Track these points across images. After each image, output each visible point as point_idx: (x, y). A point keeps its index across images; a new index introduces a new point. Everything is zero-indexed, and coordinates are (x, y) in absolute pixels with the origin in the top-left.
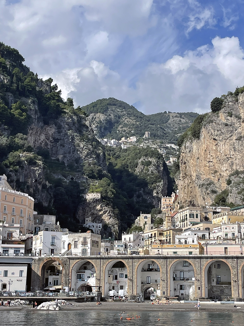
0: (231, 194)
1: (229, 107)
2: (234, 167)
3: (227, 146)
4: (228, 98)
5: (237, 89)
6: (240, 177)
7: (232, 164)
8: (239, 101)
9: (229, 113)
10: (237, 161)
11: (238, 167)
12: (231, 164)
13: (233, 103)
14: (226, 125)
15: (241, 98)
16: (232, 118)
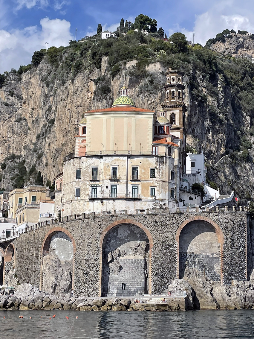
0: (4, 180)
1: (10, 86)
2: (11, 151)
3: (5, 127)
4: (11, 75)
5: (21, 67)
6: (16, 162)
7: (9, 148)
8: (22, 81)
9: (10, 92)
10: (14, 145)
11: (15, 151)
12: (7, 147)
13: (16, 82)
14: (6, 104)
15: (24, 77)
16: (13, 98)
